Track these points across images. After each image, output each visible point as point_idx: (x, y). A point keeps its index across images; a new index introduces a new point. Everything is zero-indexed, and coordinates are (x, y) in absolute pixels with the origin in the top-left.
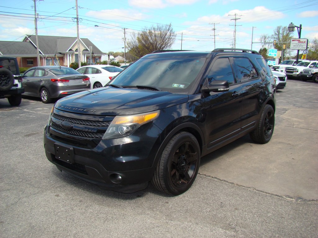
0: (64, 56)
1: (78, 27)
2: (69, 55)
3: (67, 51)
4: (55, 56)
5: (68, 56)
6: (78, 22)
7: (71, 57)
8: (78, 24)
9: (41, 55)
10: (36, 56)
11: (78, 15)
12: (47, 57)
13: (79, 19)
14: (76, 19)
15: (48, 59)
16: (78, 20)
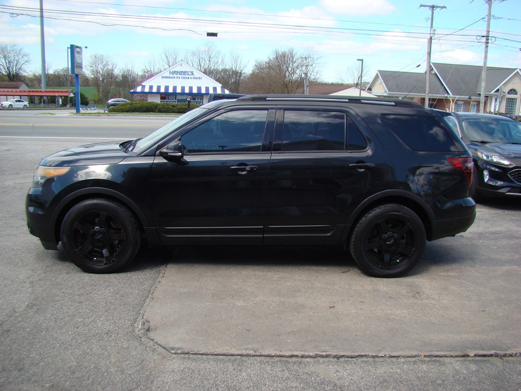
0: (487, 99)
1: (486, 52)
2: (496, 99)
3: (492, 92)
4: (470, 98)
5: (494, 100)
6: (488, 43)
7: (498, 103)
8: (487, 47)
9: (448, 96)
10: (423, 96)
11: (488, 32)
12: (457, 100)
13: (490, 38)
14: (485, 38)
15: (458, 102)
16: (488, 39)
